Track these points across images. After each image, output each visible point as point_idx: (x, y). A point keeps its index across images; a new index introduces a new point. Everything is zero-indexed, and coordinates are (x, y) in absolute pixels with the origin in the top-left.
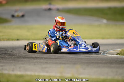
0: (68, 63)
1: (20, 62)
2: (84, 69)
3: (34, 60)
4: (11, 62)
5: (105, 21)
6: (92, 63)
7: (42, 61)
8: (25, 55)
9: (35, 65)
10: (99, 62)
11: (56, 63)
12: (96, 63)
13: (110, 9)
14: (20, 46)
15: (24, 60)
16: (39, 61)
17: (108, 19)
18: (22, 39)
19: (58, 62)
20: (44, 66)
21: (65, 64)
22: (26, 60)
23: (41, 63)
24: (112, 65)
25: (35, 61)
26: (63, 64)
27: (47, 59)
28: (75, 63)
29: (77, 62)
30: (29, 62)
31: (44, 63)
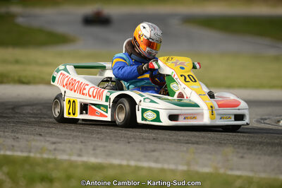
0: (204, 143)
2: (242, 157)
3: (128, 132)
4: (75, 134)
6: (260, 143)
7: (145, 135)
9: (129, 143)
10: (276, 141)
11: (176, 142)
12: (268, 144)
15: (104, 130)
16: (138, 134)
19: (182, 138)
20: (151, 146)
21: (197, 143)
22: (108, 130)
23: (143, 139)
25: (130, 133)
26: (193, 143)
27: (156, 131)
28: (220, 144)
29: (224, 140)
30: (115, 136)
31: (150, 139)
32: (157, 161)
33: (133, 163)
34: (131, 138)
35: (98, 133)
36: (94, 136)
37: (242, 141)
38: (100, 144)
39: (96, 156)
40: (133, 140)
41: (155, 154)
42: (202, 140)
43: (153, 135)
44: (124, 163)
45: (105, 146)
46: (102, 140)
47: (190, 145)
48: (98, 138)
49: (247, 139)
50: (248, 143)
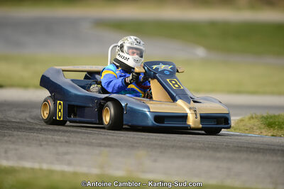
0: (117, 146)
1: (6, 138)
2: (155, 161)
3: (39, 135)
6: (173, 147)
7: (57, 137)
8: (18, 123)
9: (41, 145)
10: (189, 144)
11: (90, 144)
12: (181, 147)
14: (5, 101)
15: (15, 133)
16: (50, 136)
18: (12, 86)
19: (94, 141)
20: (62, 149)
21: (110, 146)
22: (19, 133)
23: (56, 142)
24: (218, 155)
25: (41, 136)
26: (106, 146)
27: (68, 134)
28: (132, 147)
29: (137, 143)
30: (27, 139)
31: (62, 142)
32: (69, 164)
33: (45, 166)
34: (42, 141)
35: (10, 135)
37: (155, 144)
38: (12, 146)
39: (7, 159)
41: (68, 157)
42: (115, 143)
43: (66, 138)
44: (36, 166)
45: (16, 150)
46: (13, 143)
47: (102, 148)
48: (10, 141)
49: (160, 143)
50: (161, 146)
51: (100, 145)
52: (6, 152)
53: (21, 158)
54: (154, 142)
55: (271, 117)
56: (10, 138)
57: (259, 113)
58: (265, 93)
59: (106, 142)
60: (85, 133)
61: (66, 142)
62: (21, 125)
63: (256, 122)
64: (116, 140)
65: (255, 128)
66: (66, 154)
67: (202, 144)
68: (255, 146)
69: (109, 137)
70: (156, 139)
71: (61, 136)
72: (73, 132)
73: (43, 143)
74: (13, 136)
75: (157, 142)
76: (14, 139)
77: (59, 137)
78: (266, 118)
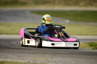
0: (39, 53)
2: (52, 58)
3: (12, 50)
5: (68, 21)
6: (58, 53)
7: (18, 51)
8: (5, 46)
9: (13, 54)
10: (63, 53)
11: (30, 53)
12: (61, 54)
13: (72, 11)
14: (1, 39)
15: (4, 49)
16: (16, 51)
17: (70, 20)
18: (3, 34)
19: (31, 52)
21: (37, 53)
22: (6, 50)
23: (18, 52)
24: (74, 56)
26: (35, 54)
27: (22, 50)
28: (44, 53)
29: (46, 52)
30: (8, 51)
31: (20, 52)
32: (23, 60)
33: (14, 61)
34: (14, 52)
35: (2, 50)
36: (1, 51)
37: (52, 53)
38: (3, 54)
39: (1, 58)
40: (14, 53)
41: (22, 57)
42: (38, 52)
43: (21, 51)
44: (12, 61)
45: (5, 55)
46: (4, 53)
47: (34, 54)
48: (2, 52)
49: (54, 52)
50: (54, 53)
51: (33, 53)
52: (1, 56)
53: (6, 58)
54: (52, 52)
55: (92, 43)
56: (3, 51)
57: (88, 42)
58: (90, 35)
59: (35, 52)
60: (28, 49)
61: (22, 52)
62: (6, 47)
63: (87, 45)
64: (39, 51)
65: (86, 47)
66: (22, 56)
67: (68, 53)
68: (86, 53)
69: (36, 50)
70: (52, 51)
71: (20, 50)
72: (24, 49)
73: (13, 53)
74: (3, 50)
75: (53, 52)
76: (4, 52)
77: (19, 51)
78: (90, 43)
